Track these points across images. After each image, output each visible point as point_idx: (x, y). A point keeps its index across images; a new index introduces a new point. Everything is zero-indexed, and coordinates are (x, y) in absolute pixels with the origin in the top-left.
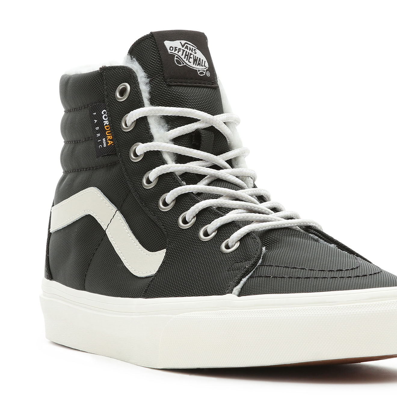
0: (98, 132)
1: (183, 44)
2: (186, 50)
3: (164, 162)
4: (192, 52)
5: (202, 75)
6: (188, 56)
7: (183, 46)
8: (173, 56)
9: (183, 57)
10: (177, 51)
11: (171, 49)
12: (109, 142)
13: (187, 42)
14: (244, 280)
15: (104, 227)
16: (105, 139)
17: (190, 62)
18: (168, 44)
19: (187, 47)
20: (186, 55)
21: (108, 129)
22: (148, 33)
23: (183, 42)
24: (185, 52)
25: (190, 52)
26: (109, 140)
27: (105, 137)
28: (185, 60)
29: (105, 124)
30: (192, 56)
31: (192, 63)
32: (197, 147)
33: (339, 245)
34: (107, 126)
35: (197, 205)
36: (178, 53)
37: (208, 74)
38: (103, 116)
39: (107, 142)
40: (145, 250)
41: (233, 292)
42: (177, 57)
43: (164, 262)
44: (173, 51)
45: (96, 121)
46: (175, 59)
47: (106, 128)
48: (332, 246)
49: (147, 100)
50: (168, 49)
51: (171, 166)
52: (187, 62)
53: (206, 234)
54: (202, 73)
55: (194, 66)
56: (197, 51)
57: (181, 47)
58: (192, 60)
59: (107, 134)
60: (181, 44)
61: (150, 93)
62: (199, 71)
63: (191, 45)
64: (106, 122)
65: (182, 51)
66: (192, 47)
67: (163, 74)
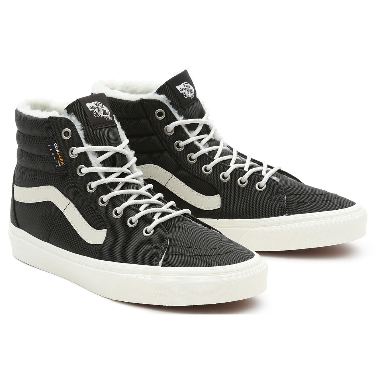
0: (54, 156)
1: (96, 104)
2: (98, 107)
3: (99, 178)
4: (101, 107)
5: (108, 120)
6: (100, 110)
7: (96, 105)
8: (92, 112)
9: (97, 112)
10: (94, 109)
11: (91, 108)
12: (62, 163)
13: (98, 102)
14: (163, 256)
15: (62, 210)
16: (59, 161)
17: (102, 114)
18: (88, 105)
19: (98, 106)
20: (99, 110)
21: (60, 155)
22: (75, 100)
23: (96, 102)
24: (98, 108)
25: (101, 108)
26: (62, 161)
27: (59, 159)
28: (99, 113)
29: (57, 152)
30: (102, 110)
31: (103, 114)
32: (114, 166)
33: (203, 224)
34: (59, 153)
35: (123, 204)
36: (95, 110)
37: (111, 119)
38: (56, 147)
39: (60, 163)
40: (92, 227)
41: (159, 264)
42: (95, 113)
43: (106, 238)
44: (92, 109)
45: (51, 150)
46: (94, 113)
47: (59, 154)
48: (200, 225)
49: (84, 140)
50: (89, 108)
51: (104, 180)
52: (100, 114)
53: (131, 223)
54: (108, 119)
55: (104, 116)
56: (104, 106)
57: (95, 106)
58: (102, 112)
59: (60, 158)
60: (95, 104)
61: (84, 135)
62: (107, 118)
63: (100, 104)
64: (58, 150)
65: (96, 108)
66: (101, 105)
67: (89, 124)
